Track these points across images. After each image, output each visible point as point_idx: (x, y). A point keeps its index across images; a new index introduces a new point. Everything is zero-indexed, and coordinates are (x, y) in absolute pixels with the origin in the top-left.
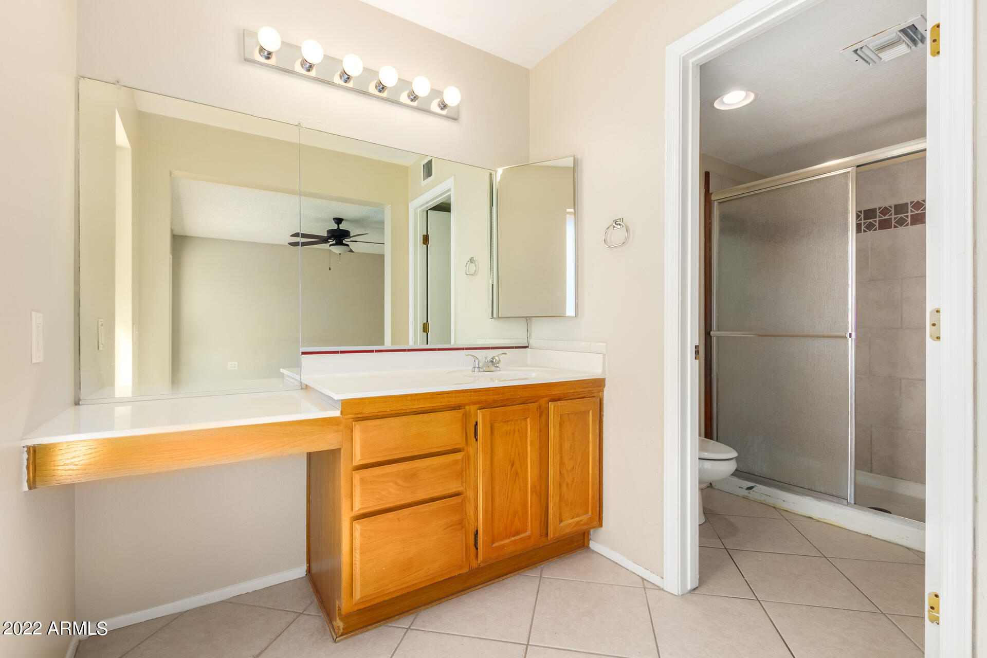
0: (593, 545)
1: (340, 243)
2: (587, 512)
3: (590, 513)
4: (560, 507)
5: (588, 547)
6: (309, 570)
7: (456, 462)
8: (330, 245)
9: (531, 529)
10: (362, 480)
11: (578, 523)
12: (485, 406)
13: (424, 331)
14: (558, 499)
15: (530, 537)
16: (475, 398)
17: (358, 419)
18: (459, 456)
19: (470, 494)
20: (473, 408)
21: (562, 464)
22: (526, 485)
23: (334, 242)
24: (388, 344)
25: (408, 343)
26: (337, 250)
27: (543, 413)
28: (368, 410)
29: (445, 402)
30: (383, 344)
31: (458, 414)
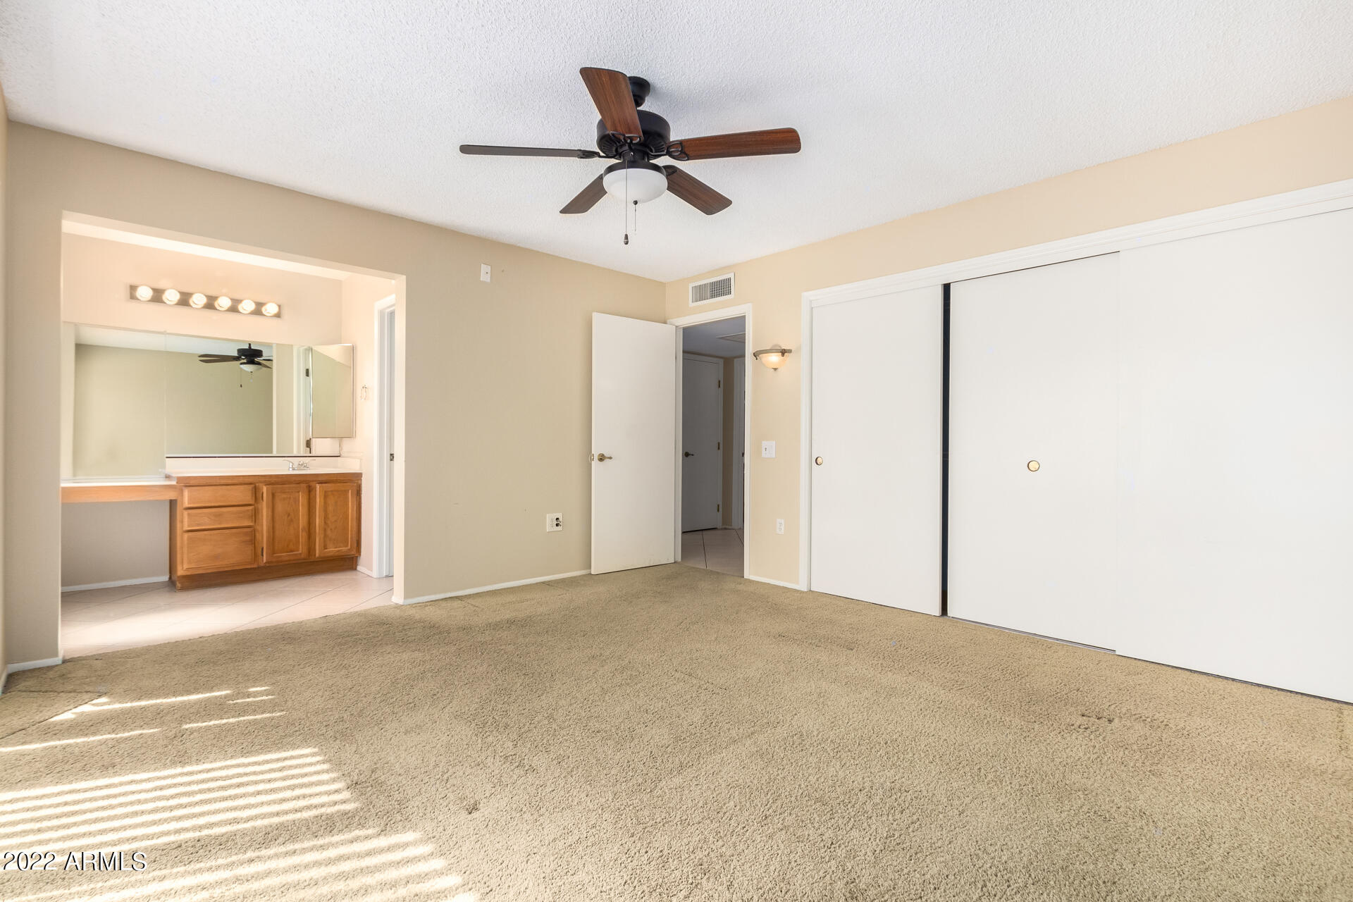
0: (359, 568)
1: (251, 362)
2: (347, 546)
3: (349, 547)
4: (325, 541)
5: (356, 569)
6: (170, 578)
7: (248, 510)
8: (241, 364)
9: (302, 549)
10: (189, 514)
11: (338, 551)
12: (268, 484)
13: (307, 447)
14: (322, 536)
15: (300, 554)
16: (263, 479)
17: (186, 486)
18: (251, 508)
19: (258, 528)
20: (261, 485)
21: (326, 518)
22: (299, 527)
23: (245, 361)
24: (275, 453)
25: (293, 452)
26: (248, 368)
27: (310, 490)
28: (192, 482)
29: (241, 480)
30: (272, 453)
31: (250, 487)
